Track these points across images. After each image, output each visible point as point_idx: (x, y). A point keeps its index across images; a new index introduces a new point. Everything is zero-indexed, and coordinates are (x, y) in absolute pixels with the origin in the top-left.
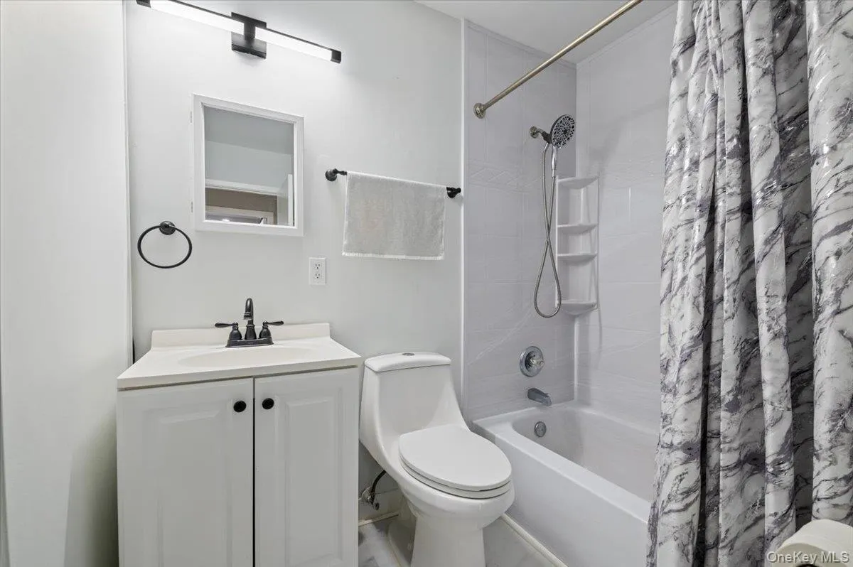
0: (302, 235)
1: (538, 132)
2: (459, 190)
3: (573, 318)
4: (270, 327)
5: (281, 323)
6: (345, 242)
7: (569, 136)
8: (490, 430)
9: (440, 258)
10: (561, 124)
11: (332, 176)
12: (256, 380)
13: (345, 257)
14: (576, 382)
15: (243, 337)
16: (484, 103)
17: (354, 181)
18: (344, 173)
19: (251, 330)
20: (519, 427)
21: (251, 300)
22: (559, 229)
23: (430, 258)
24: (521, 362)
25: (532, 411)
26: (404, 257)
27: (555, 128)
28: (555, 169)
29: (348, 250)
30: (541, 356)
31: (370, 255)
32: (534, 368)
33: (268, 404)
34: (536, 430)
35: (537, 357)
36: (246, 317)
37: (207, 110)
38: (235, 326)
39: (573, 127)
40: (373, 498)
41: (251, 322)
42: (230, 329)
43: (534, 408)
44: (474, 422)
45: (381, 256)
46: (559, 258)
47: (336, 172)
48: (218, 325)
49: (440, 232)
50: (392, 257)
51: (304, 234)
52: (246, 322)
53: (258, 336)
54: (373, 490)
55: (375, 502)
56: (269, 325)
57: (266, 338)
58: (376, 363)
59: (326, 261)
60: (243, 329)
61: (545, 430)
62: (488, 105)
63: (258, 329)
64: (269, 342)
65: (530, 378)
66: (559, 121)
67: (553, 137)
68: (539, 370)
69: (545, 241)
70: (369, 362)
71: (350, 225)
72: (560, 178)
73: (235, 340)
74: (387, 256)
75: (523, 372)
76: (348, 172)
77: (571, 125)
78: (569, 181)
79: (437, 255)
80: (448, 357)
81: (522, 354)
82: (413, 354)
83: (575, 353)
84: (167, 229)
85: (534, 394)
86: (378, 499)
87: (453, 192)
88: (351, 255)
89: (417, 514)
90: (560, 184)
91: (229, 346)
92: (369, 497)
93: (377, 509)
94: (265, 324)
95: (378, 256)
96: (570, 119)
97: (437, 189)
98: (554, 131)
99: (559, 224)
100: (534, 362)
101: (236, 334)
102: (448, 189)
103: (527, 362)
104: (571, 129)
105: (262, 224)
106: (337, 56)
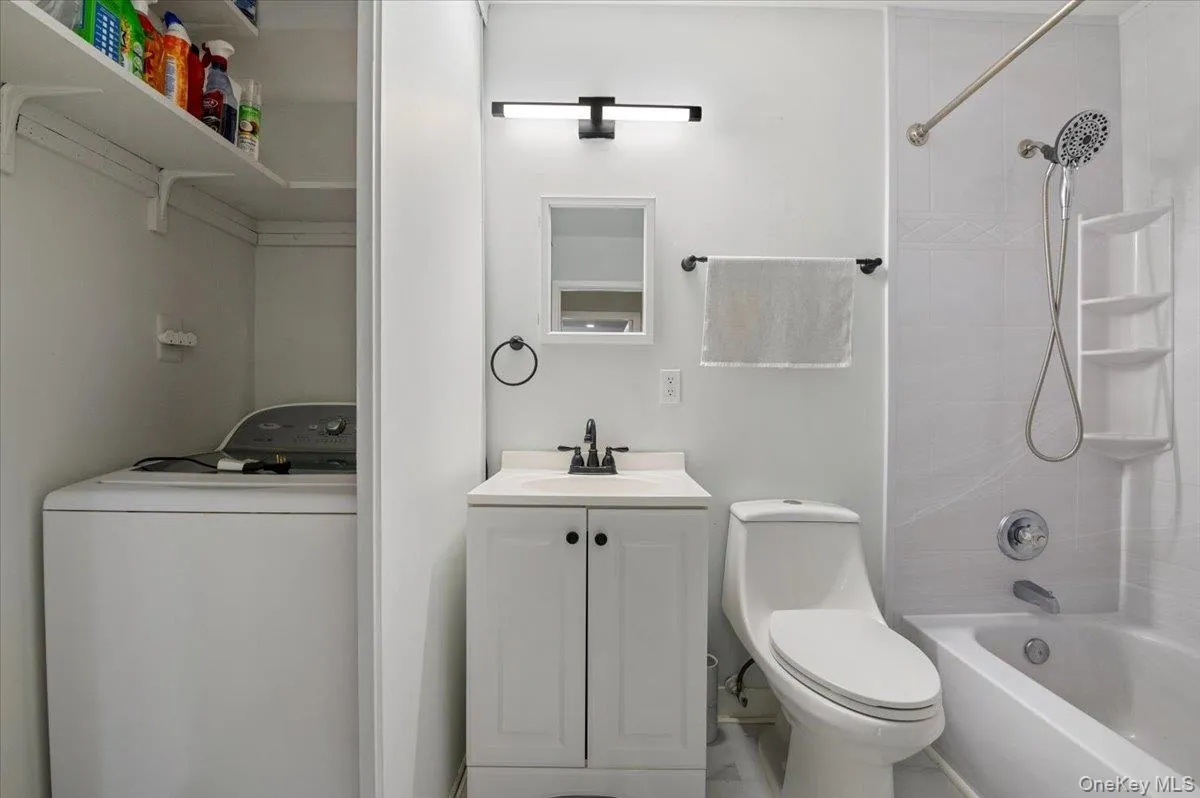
0: (652, 343)
1: (1033, 147)
2: (879, 262)
3: (1120, 466)
4: (614, 453)
5: (626, 449)
6: (705, 348)
7: (1097, 145)
8: (931, 634)
9: (843, 365)
10: (1078, 129)
11: (689, 265)
12: (590, 511)
13: (703, 367)
14: (1123, 582)
15: (586, 464)
16: (924, 121)
17: (716, 267)
18: (704, 260)
19: (593, 455)
20: (988, 640)
21: (592, 421)
22: (1085, 307)
23: (828, 366)
24: (1001, 533)
25: (1024, 619)
26: (787, 365)
27: (1063, 136)
28: (1068, 206)
29: (708, 359)
30: (1043, 526)
31: (738, 364)
32: (1025, 548)
33: (601, 539)
34: (1026, 651)
35: (1034, 527)
36: (586, 440)
37: (554, 211)
38: (577, 450)
39: (1104, 129)
40: (739, 690)
41: (593, 446)
42: (572, 453)
43: (1026, 614)
44: (905, 617)
45: (754, 365)
46: (1085, 358)
47: (693, 259)
48: (562, 448)
49: (846, 326)
50: (768, 365)
51: (654, 340)
52: (588, 446)
53: (601, 463)
54: (740, 680)
55: (742, 695)
56: (613, 452)
57: (609, 466)
58: (743, 510)
59: (681, 373)
60: (585, 454)
61: (1046, 653)
62: (932, 123)
63: (601, 454)
64: (613, 471)
65: (1020, 563)
66: (1071, 125)
67: (1060, 151)
68: (1038, 551)
69: (1049, 331)
70: (737, 508)
71: (710, 325)
72: (1084, 219)
73: (577, 466)
74: (760, 365)
75: (1003, 551)
76: (709, 257)
77: (1101, 127)
78: (1108, 221)
79: (839, 361)
80: (854, 511)
81: (1003, 522)
82: (800, 503)
83: (1124, 528)
84: (517, 344)
85: (1025, 590)
86: (746, 693)
87: (869, 266)
88: (713, 364)
89: (791, 722)
90: (1087, 231)
91: (572, 471)
92: (735, 689)
93: (745, 706)
94: (609, 450)
95: (748, 365)
96: (1095, 117)
97: (841, 266)
98: (1061, 143)
99: (1085, 297)
100: (1027, 535)
101: (577, 460)
102: (859, 262)
103: (1014, 535)
104: (1101, 133)
105: (626, 333)
106: (696, 113)
